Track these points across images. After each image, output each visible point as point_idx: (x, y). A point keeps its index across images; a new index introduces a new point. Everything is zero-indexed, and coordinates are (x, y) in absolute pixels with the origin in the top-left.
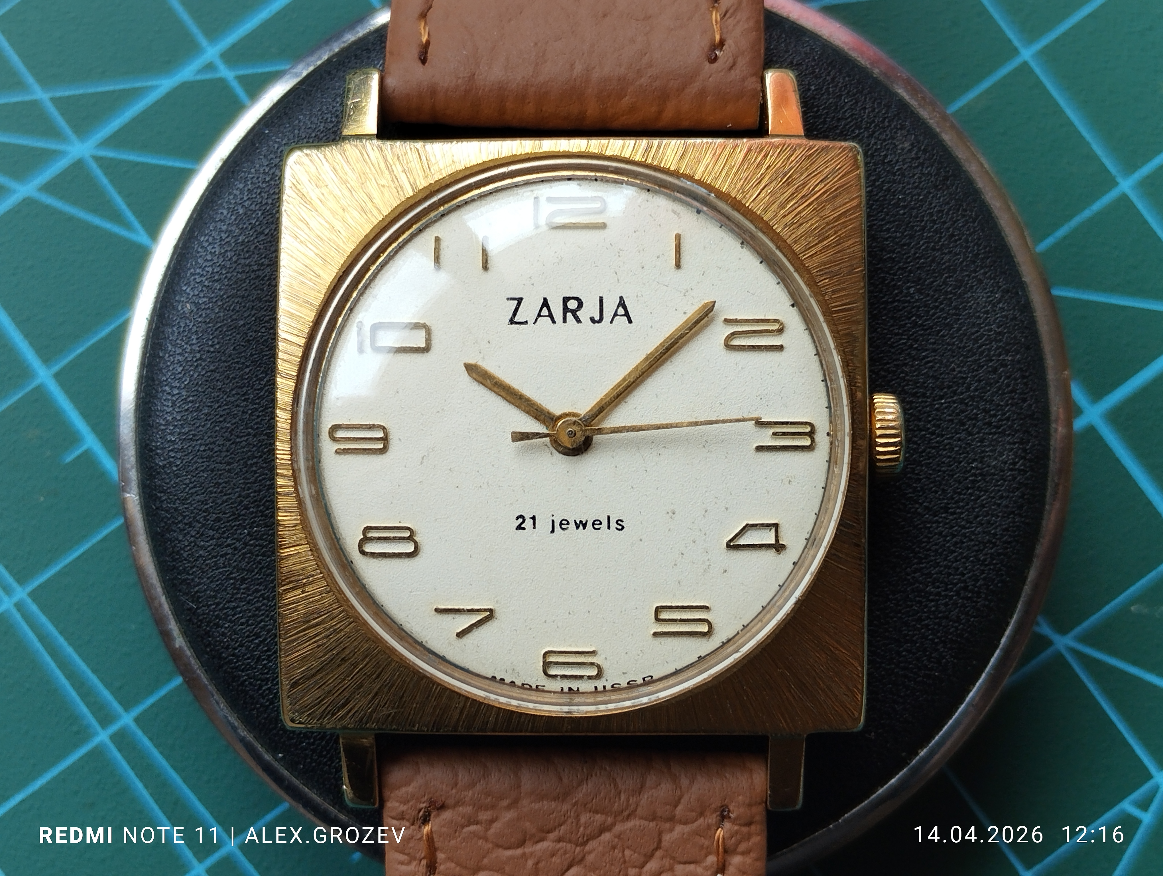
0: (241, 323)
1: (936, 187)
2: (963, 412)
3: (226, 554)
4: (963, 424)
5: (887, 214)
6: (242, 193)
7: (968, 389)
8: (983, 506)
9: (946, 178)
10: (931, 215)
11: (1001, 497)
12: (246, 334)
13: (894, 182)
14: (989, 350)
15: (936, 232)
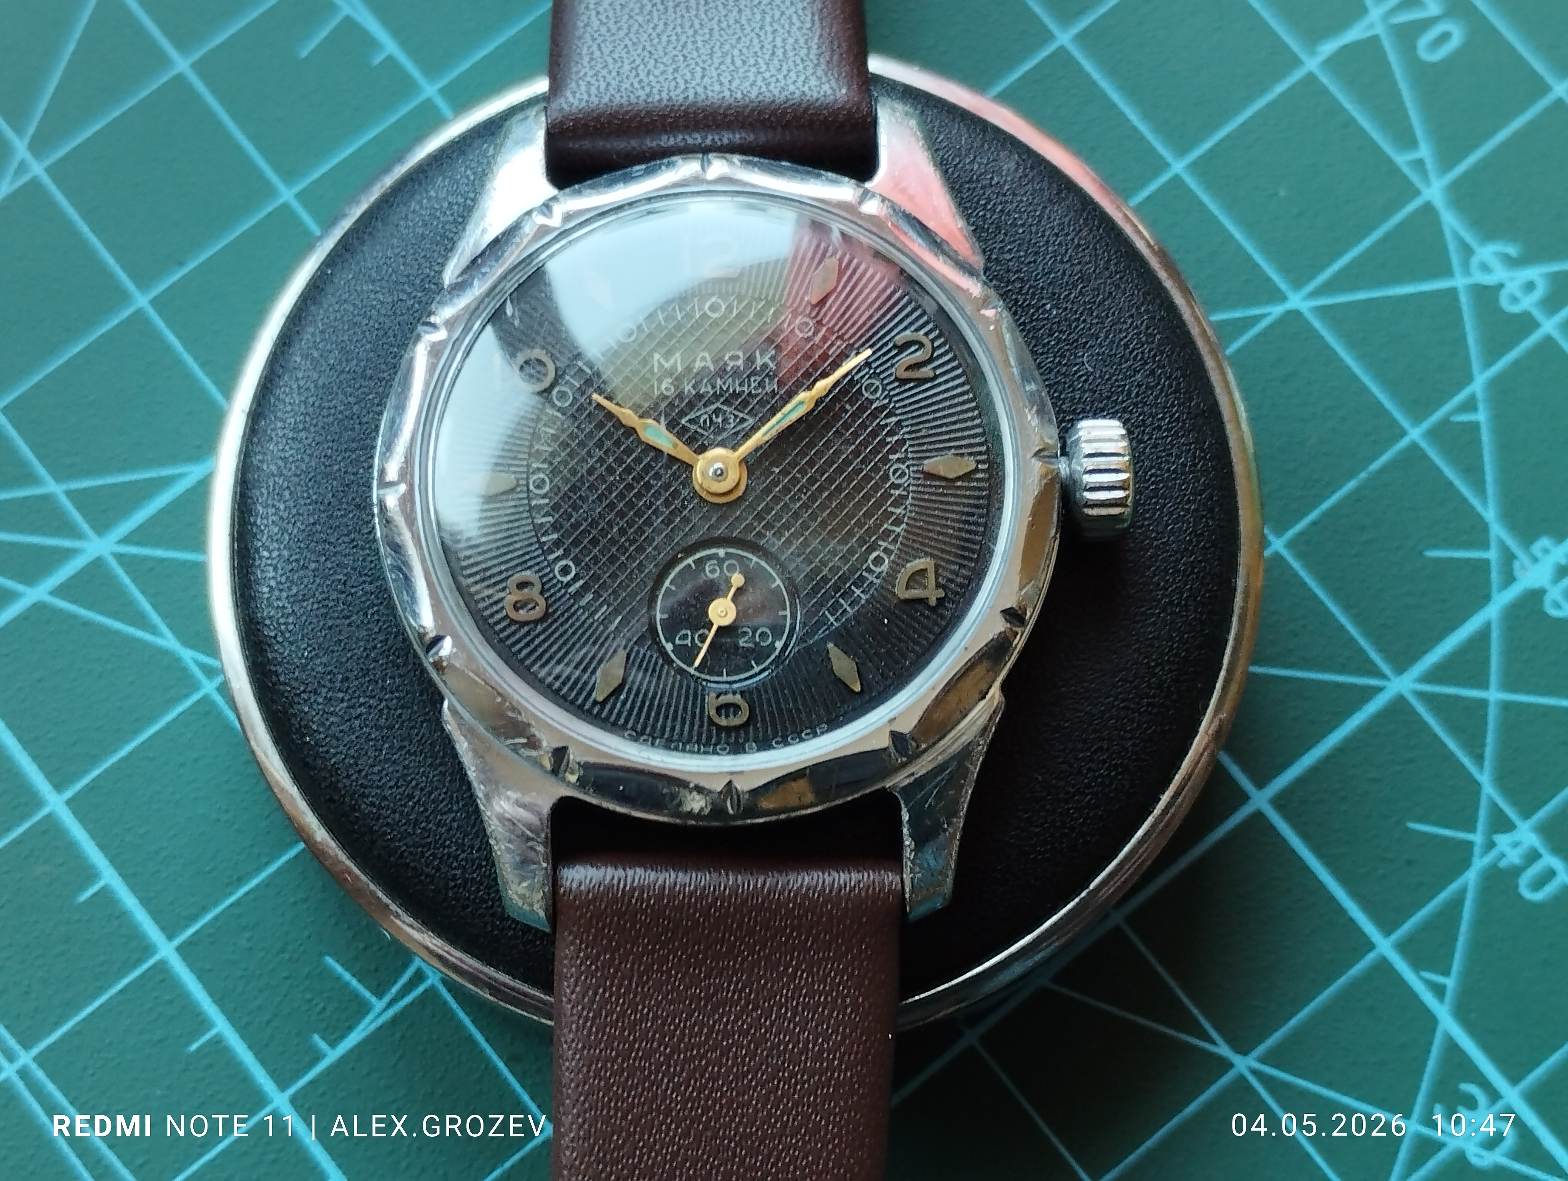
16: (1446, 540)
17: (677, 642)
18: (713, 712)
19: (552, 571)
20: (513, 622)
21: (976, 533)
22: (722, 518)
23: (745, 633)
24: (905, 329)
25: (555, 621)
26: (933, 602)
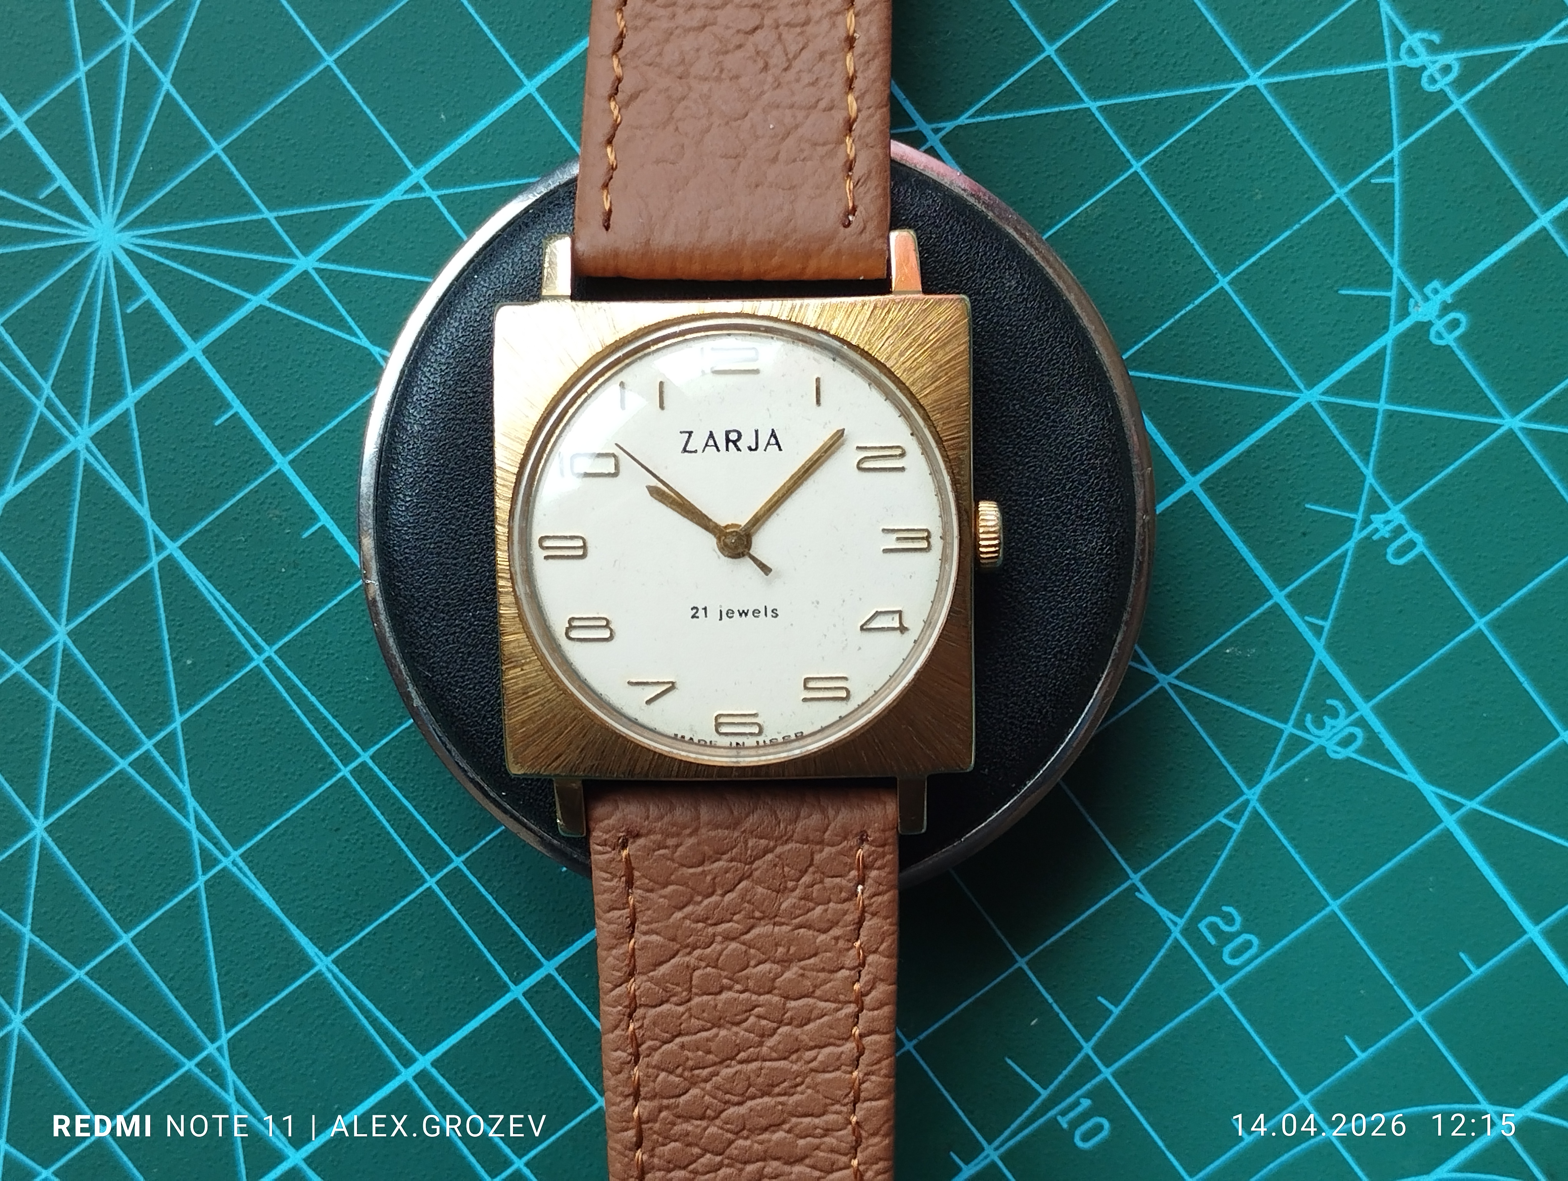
3: (455, 633)
4: (1060, 517)
5: (996, 343)
6: (457, 331)
8: (1075, 585)
10: (1034, 342)
11: (1091, 576)
12: (465, 451)
15: (1037, 357)
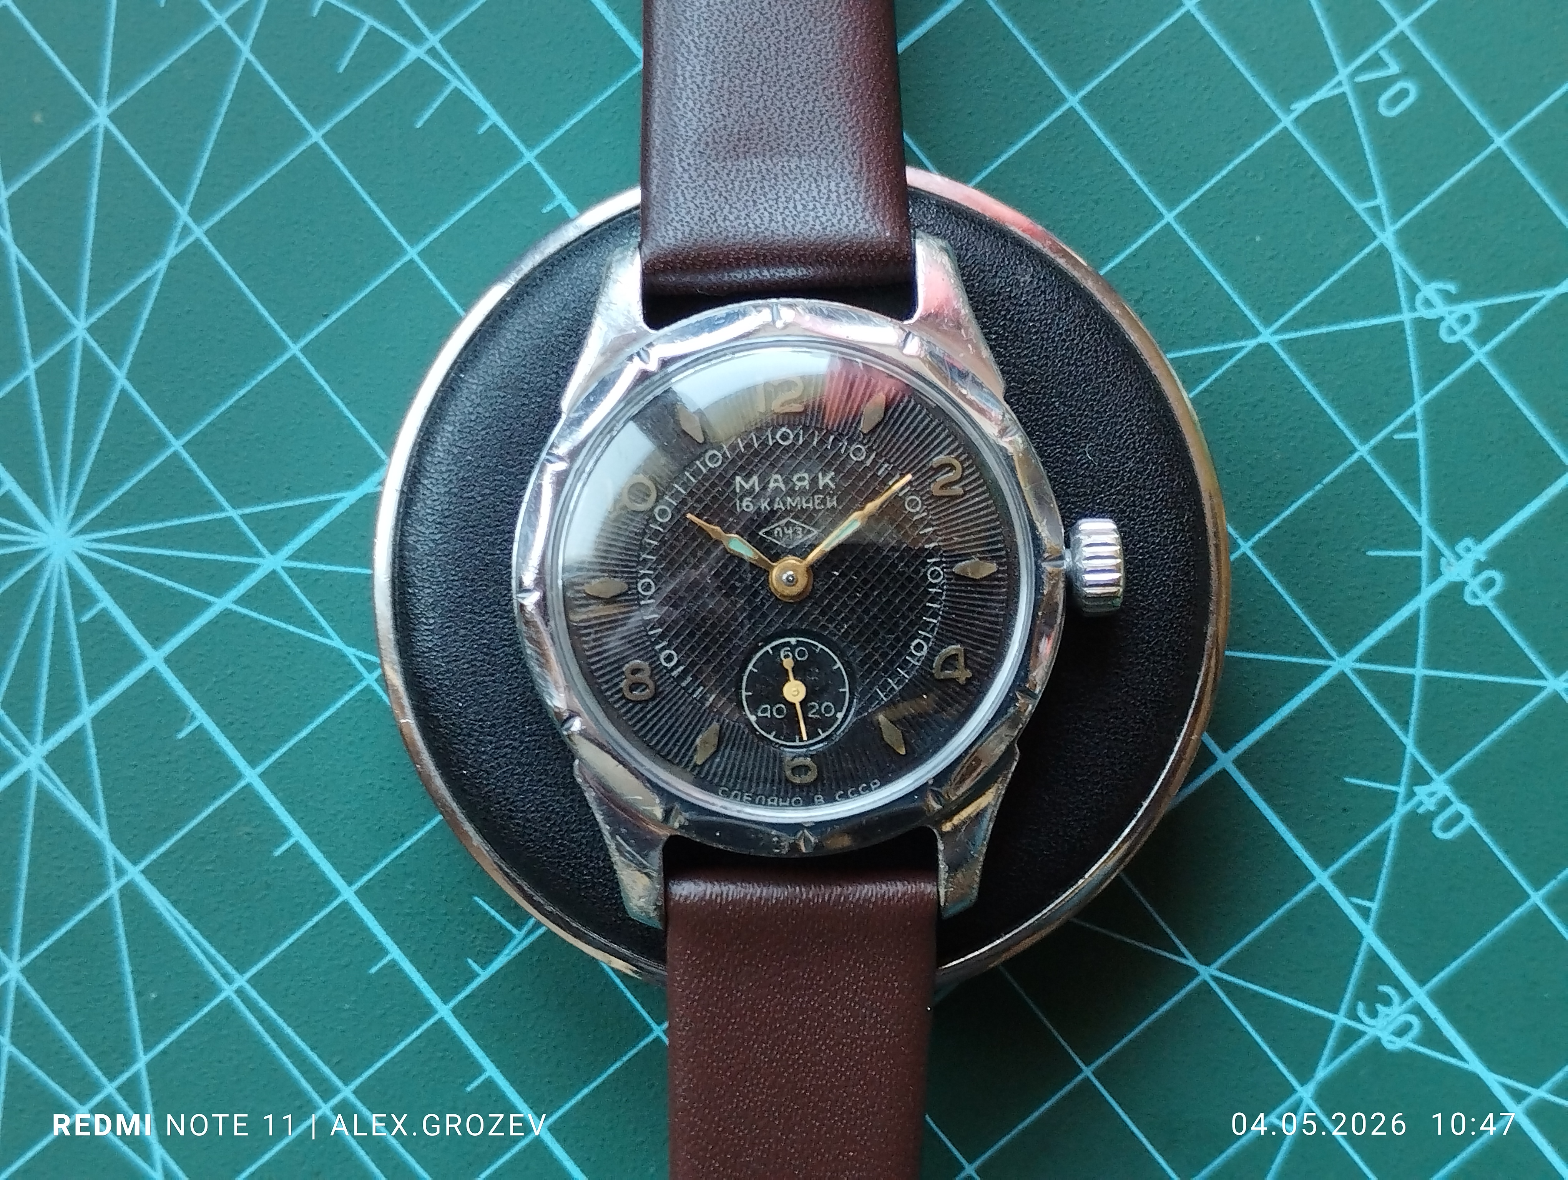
0: (477, 549)
1: (1059, 309)
2: (1121, 501)
3: (506, 754)
4: (1125, 512)
6: (453, 435)
7: (1122, 480)
9: (1067, 299)
11: (1169, 568)
13: (1023, 312)
14: (1134, 443)
15: (1067, 349)
16: (1385, 541)
17: (760, 714)
18: (788, 773)
19: (658, 659)
20: (629, 701)
21: (997, 623)
22: (794, 613)
23: (813, 707)
24: (940, 452)
25: (663, 699)
26: (962, 681)
